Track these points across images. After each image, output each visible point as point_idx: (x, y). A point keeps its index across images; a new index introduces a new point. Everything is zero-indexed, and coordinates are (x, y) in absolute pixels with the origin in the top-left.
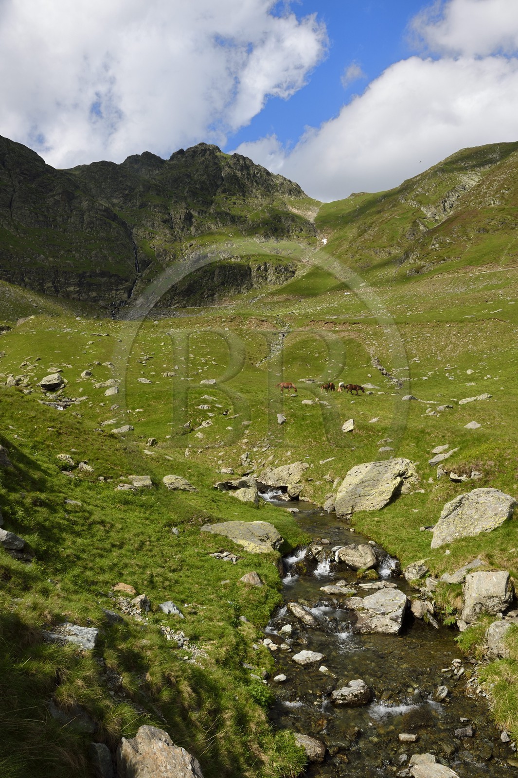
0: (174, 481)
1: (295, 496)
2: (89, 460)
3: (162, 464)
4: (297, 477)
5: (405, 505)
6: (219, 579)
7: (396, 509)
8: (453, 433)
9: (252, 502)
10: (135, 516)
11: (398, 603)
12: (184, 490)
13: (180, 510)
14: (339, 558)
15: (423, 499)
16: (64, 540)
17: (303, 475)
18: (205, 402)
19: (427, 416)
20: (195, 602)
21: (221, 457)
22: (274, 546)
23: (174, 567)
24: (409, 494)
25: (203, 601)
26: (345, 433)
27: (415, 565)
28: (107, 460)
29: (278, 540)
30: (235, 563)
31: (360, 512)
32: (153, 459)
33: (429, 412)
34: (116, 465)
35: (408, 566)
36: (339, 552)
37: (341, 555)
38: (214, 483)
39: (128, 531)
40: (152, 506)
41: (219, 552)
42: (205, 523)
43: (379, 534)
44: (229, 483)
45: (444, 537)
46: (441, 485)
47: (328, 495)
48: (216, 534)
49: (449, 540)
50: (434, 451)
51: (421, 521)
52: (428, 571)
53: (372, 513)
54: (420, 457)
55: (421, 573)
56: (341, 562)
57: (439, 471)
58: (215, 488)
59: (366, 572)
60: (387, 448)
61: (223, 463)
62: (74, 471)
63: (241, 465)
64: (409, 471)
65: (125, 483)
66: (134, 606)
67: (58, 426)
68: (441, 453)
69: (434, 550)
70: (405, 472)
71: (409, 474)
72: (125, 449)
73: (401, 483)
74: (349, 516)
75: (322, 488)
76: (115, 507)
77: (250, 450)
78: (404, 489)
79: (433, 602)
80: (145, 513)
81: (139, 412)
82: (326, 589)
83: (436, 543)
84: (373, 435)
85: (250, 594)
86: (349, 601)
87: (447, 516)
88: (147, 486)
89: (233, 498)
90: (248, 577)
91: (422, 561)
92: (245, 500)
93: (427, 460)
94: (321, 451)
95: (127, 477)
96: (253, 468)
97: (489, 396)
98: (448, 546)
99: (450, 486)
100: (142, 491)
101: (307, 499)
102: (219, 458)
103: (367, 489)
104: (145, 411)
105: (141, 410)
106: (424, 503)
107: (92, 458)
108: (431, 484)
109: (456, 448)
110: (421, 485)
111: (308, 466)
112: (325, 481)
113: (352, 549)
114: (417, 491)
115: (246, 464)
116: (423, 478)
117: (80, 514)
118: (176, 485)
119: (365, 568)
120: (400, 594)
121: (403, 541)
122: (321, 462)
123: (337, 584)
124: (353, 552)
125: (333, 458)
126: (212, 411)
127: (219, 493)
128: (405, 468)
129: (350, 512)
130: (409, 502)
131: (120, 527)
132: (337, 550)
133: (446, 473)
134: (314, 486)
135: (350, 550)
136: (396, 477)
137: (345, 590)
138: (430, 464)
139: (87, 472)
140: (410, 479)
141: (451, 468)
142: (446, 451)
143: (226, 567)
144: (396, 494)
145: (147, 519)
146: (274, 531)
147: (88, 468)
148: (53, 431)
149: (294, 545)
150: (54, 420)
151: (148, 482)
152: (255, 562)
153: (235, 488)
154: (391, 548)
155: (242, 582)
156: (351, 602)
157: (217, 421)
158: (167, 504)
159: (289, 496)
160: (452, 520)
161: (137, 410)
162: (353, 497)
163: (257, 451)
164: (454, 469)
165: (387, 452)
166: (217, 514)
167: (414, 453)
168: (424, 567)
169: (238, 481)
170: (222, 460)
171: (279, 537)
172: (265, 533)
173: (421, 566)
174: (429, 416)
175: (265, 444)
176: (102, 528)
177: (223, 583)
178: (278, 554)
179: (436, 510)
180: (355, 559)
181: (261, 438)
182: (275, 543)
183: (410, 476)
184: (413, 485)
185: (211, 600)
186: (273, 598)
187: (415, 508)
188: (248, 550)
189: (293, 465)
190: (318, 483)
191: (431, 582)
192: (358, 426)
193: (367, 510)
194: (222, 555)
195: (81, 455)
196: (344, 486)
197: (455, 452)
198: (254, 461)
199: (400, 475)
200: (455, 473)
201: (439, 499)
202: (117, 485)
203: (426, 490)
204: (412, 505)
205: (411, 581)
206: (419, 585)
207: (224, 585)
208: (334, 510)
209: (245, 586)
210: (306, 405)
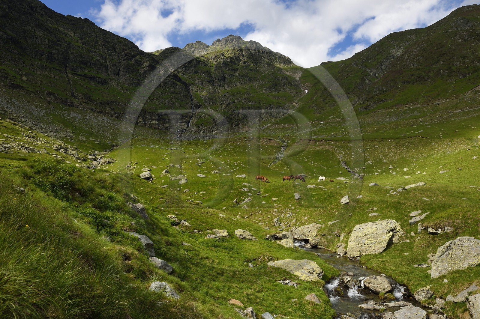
0: (242, 233)
1: (315, 245)
2: (187, 219)
3: (231, 223)
4: (314, 233)
5: (398, 251)
6: (290, 298)
7: (391, 253)
8: (422, 203)
9: (293, 248)
10: (223, 255)
11: (420, 316)
12: (249, 239)
13: (252, 251)
14: (365, 285)
15: (410, 247)
16: (191, 268)
17: (318, 232)
18: (245, 187)
19: (391, 195)
20: (280, 313)
21: (260, 220)
22: (319, 275)
23: (258, 289)
24: (399, 243)
25: (286, 313)
26: (343, 204)
27: (423, 290)
28: (197, 220)
29: (321, 273)
30: (296, 287)
31: (366, 255)
32: (225, 219)
33: (392, 192)
34: (203, 223)
35: (418, 291)
36: (364, 281)
37: (366, 283)
38: (266, 235)
39: (223, 265)
40: (233, 249)
41: (283, 280)
42: (270, 260)
43: (386, 269)
44: (276, 235)
45: (440, 270)
46: (422, 237)
47: (339, 244)
48: (279, 268)
49: (444, 272)
50: (411, 215)
51: (413, 261)
52: (433, 294)
53: (375, 256)
54: (401, 219)
55: (429, 295)
56: (366, 287)
57: (420, 228)
58: (267, 238)
59: (386, 295)
60: (375, 214)
61: (262, 225)
62: (178, 226)
63: (274, 225)
64: (397, 227)
65: (211, 234)
66: (247, 315)
67: (166, 197)
68: (417, 216)
69: (434, 279)
70: (395, 228)
71: (397, 230)
72: (207, 213)
73: (393, 236)
74: (358, 258)
75: (332, 240)
76: (209, 249)
77: (279, 216)
78: (395, 240)
79: (445, 315)
80: (229, 253)
81: (203, 193)
82: (363, 306)
83: (434, 274)
84: (363, 206)
85: (314, 309)
86: (384, 315)
87: (441, 256)
88: (225, 236)
89: (279, 245)
90: (310, 297)
91: (428, 287)
92: (288, 246)
93: (406, 221)
94: (328, 216)
95: (212, 230)
96: (282, 228)
97: (424, 183)
98: (444, 277)
99: (430, 237)
100: (223, 239)
101: (323, 247)
102: (260, 221)
103: (369, 240)
104: (206, 193)
105: (204, 192)
106: (411, 249)
107: (189, 218)
108: (413, 236)
109: (427, 212)
110: (407, 237)
111: (321, 226)
112: (334, 235)
113: (374, 279)
114: (404, 241)
115: (277, 225)
116: (407, 233)
117: (193, 252)
118: (244, 236)
119: (384, 292)
120: (420, 310)
121: (406, 273)
122: (329, 223)
123: (369, 303)
124: (375, 281)
125: (337, 221)
126: (250, 192)
127: (270, 242)
128: (394, 226)
129: (359, 255)
130: (400, 248)
131: (218, 262)
132: (363, 279)
133: (425, 228)
134: (327, 239)
135: (373, 280)
136: (389, 231)
137: (377, 307)
138: (410, 223)
139: (186, 226)
140: (398, 233)
141: (429, 225)
142: (420, 215)
143: (291, 290)
144: (390, 243)
145: (232, 257)
146: (317, 266)
147: (187, 224)
148: (162, 201)
149: (330, 276)
150: (162, 194)
151: (225, 233)
152: (310, 287)
153: (280, 239)
154: (399, 278)
155: (307, 301)
156: (385, 315)
157: (254, 198)
158: (242, 248)
159: (311, 245)
160: (444, 259)
161: (202, 192)
162: (360, 245)
163: (283, 217)
164: (432, 225)
165: (375, 216)
166: (275, 256)
167: (396, 216)
168: (430, 291)
169: (281, 234)
170: (262, 222)
171: (321, 270)
172: (311, 267)
173: (428, 290)
174: (393, 195)
175: (288, 213)
176: (208, 262)
177: (293, 300)
178: (323, 282)
179: (422, 253)
180: (376, 286)
181: (286, 209)
182: (319, 274)
183: (399, 231)
184: (401, 237)
185: (290, 312)
186: (329, 312)
187: (406, 252)
188: (302, 279)
189: (311, 225)
190: (329, 237)
191: (439, 301)
192: (352, 200)
193: (371, 254)
194: (285, 282)
195: (182, 216)
196: (352, 238)
197: (427, 215)
198: (282, 223)
199: (392, 230)
200: (433, 229)
201: (423, 246)
202: (206, 235)
203: (410, 240)
204: (403, 250)
205: (422, 301)
206: (428, 304)
207: (294, 302)
208: (346, 253)
209: (309, 303)
210: (310, 188)
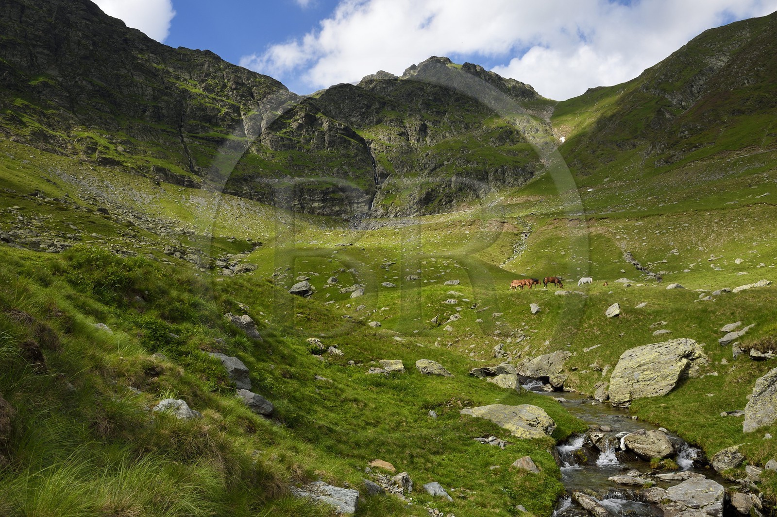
0: (427, 365)
1: (559, 386)
2: (339, 344)
3: (412, 351)
4: (560, 367)
5: (696, 390)
6: (487, 464)
7: (684, 395)
8: (744, 309)
9: (514, 390)
10: (386, 397)
11: (713, 495)
12: (439, 375)
13: (437, 392)
14: (626, 446)
15: (718, 383)
16: (315, 412)
17: (566, 364)
18: (452, 297)
19: (701, 301)
20: (463, 486)
21: (472, 349)
22: (546, 430)
23: (434, 450)
24: (699, 377)
25: (472, 486)
26: (610, 318)
27: (726, 452)
28: (356, 345)
29: (550, 425)
30: (503, 448)
31: (640, 399)
32: (403, 345)
33: (703, 297)
34: (366, 350)
35: (718, 453)
36: (625, 439)
37: (628, 442)
38: (470, 369)
39: (383, 411)
40: (405, 389)
41: (483, 437)
42: (465, 406)
43: (670, 420)
44: (487, 369)
45: (760, 418)
46: (739, 366)
47: (598, 384)
48: (478, 418)
49: (767, 421)
50: (723, 329)
51: (721, 406)
52: (745, 459)
53: (656, 400)
54: (706, 337)
55: (735, 461)
56: (629, 450)
57: (735, 350)
58: (471, 374)
59: (662, 462)
60: (663, 331)
61: (475, 356)
62: (324, 355)
63: (495, 357)
64: (696, 351)
65: (376, 367)
66: (395, 483)
67: (307, 312)
68: (733, 331)
69: (748, 434)
70: (691, 353)
71: (696, 355)
72: (375, 335)
73: (688, 366)
74: (627, 405)
75: (589, 377)
76: (368, 389)
77: (503, 341)
78: (692, 372)
79: (760, 495)
80: (398, 395)
81: (385, 310)
82: (616, 478)
83: (749, 426)
84: (643, 319)
85: (525, 481)
86: (649, 492)
87: (762, 393)
88: (399, 371)
89: (491, 385)
90: (523, 462)
91: (736, 447)
92: (505, 387)
93: (715, 340)
94: (583, 338)
95: (378, 361)
96: (508, 360)
97: (768, 282)
98: (766, 429)
99: (752, 365)
100: (395, 374)
101: (572, 390)
103: (646, 373)
104: (390, 310)
105: (387, 308)
106: (719, 387)
107: (341, 343)
108: (725, 366)
109: (751, 324)
110: (713, 367)
111: (570, 354)
112: (592, 369)
113: (641, 435)
114: (708, 374)
115: (500, 356)
116: (714, 360)
117: (332, 390)
118: (430, 370)
119: (659, 457)
120: (715, 484)
121: (702, 426)
122: (585, 350)
123: (628, 474)
124: (643, 438)
125: (599, 345)
126: (459, 305)
127: (475, 380)
128: (691, 348)
129: (628, 399)
130: (700, 386)
131: (374, 406)
132: (622, 436)
133: (744, 351)
134: (580, 375)
135: (639, 436)
136: (681, 358)
137: (641, 480)
138: (721, 343)
139: (337, 355)
140: (698, 361)
141: (751, 344)
142: (739, 329)
143: (493, 452)
144: (683, 378)
145: (402, 401)
146: (544, 415)
147: (338, 352)
148: (302, 317)
149: (569, 433)
150: (303, 307)
151: (400, 366)
152: (529, 447)
153: (493, 375)
154: (690, 435)
155: (514, 468)
156: (651, 493)
157: (465, 314)
158: (422, 387)
159: (552, 387)
160: (768, 398)
161: (383, 309)
162: (630, 383)
163: (511, 343)
164: (756, 345)
165: (663, 335)
166: (475, 399)
167: (698, 334)
168: (739, 454)
169: (496, 367)
170: (474, 352)
171: (551, 421)
172: (534, 417)
173: (735, 453)
174: (704, 301)
175: (519, 335)
176: (355, 406)
177: (492, 468)
178: (553, 441)
179: (737, 393)
180: (645, 446)
181: (515, 329)
182: (547, 428)
183: (699, 358)
184: (703, 368)
185: (481, 485)
186: (553, 487)
187: (709, 393)
188: (516, 435)
189: (554, 354)
190: (583, 372)
191: (752, 470)
192: (624, 310)
193: (649, 396)
194: (487, 440)
195: (331, 340)
196: (618, 371)
197: (751, 329)
198: (508, 352)
199: (686, 356)
200: (758, 350)
201: (740, 380)
202: (367, 369)
203: (719, 372)
204: (705, 390)
205: (723, 472)
206: (734, 476)
207: (494, 471)
208: (608, 398)
209: (518, 472)
210: (560, 296)
